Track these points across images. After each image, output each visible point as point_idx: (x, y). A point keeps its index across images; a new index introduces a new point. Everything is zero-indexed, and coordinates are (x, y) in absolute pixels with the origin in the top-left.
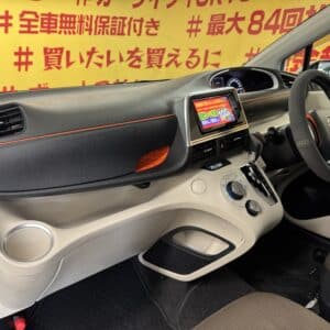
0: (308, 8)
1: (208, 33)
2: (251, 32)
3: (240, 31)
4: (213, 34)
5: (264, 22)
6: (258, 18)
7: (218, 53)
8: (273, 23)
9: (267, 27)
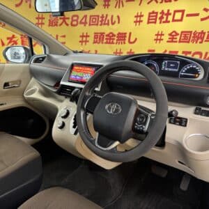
0: (101, 15)
1: (49, 25)
2: (72, 25)
3: (67, 25)
4: (52, 26)
5: (79, 21)
6: (75, 18)
7: (64, 36)
8: (83, 21)
9: (81, 23)
